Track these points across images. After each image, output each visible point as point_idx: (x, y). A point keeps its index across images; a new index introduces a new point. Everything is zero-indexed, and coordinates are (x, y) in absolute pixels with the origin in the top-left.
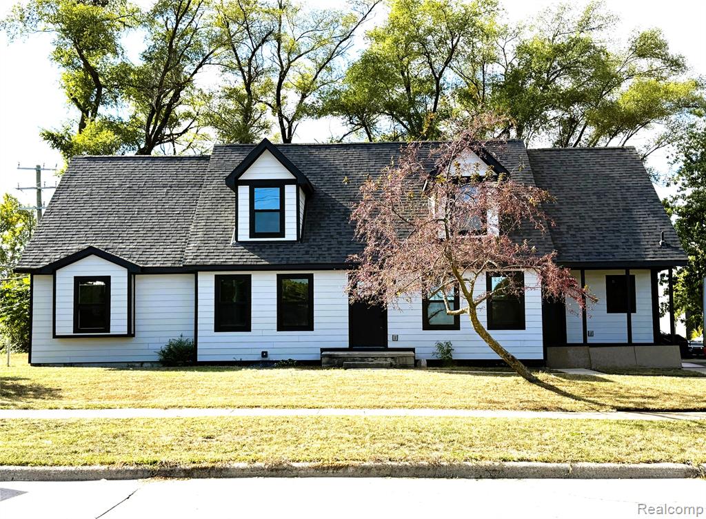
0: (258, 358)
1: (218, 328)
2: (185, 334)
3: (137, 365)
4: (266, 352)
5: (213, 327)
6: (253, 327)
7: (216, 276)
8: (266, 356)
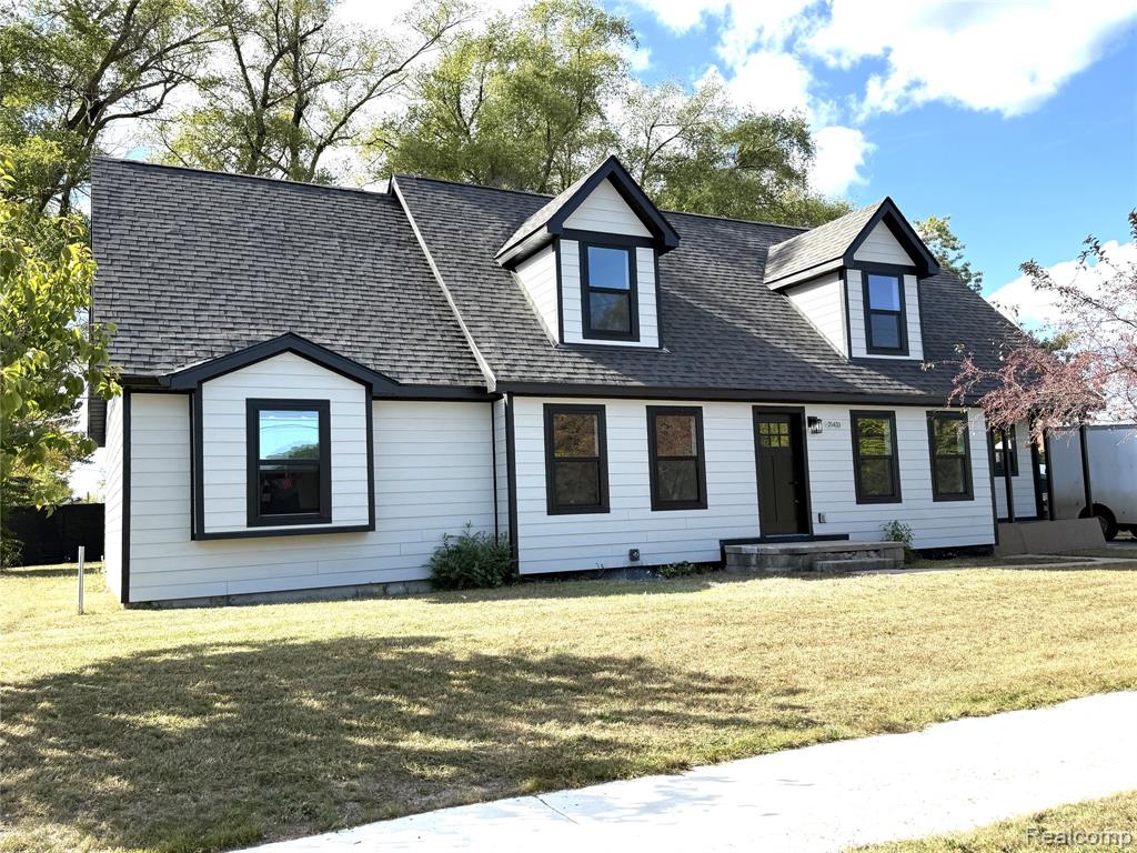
0: (624, 562)
1: (556, 506)
2: (475, 521)
3: (376, 589)
4: (636, 551)
5: (544, 506)
6: (613, 504)
7: (546, 406)
8: (637, 559)
